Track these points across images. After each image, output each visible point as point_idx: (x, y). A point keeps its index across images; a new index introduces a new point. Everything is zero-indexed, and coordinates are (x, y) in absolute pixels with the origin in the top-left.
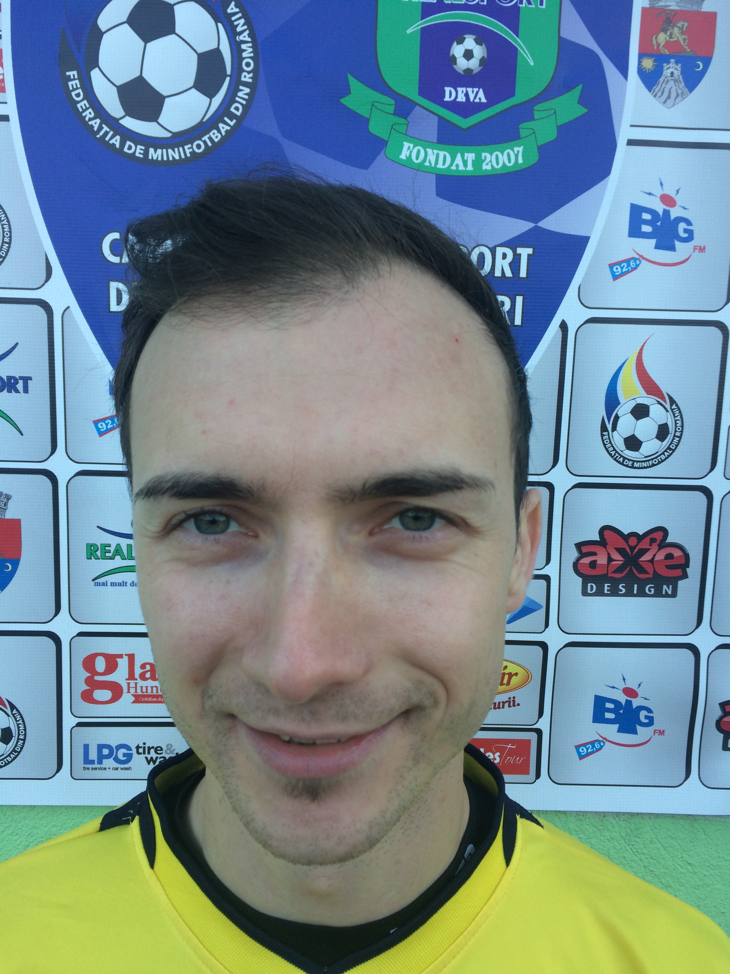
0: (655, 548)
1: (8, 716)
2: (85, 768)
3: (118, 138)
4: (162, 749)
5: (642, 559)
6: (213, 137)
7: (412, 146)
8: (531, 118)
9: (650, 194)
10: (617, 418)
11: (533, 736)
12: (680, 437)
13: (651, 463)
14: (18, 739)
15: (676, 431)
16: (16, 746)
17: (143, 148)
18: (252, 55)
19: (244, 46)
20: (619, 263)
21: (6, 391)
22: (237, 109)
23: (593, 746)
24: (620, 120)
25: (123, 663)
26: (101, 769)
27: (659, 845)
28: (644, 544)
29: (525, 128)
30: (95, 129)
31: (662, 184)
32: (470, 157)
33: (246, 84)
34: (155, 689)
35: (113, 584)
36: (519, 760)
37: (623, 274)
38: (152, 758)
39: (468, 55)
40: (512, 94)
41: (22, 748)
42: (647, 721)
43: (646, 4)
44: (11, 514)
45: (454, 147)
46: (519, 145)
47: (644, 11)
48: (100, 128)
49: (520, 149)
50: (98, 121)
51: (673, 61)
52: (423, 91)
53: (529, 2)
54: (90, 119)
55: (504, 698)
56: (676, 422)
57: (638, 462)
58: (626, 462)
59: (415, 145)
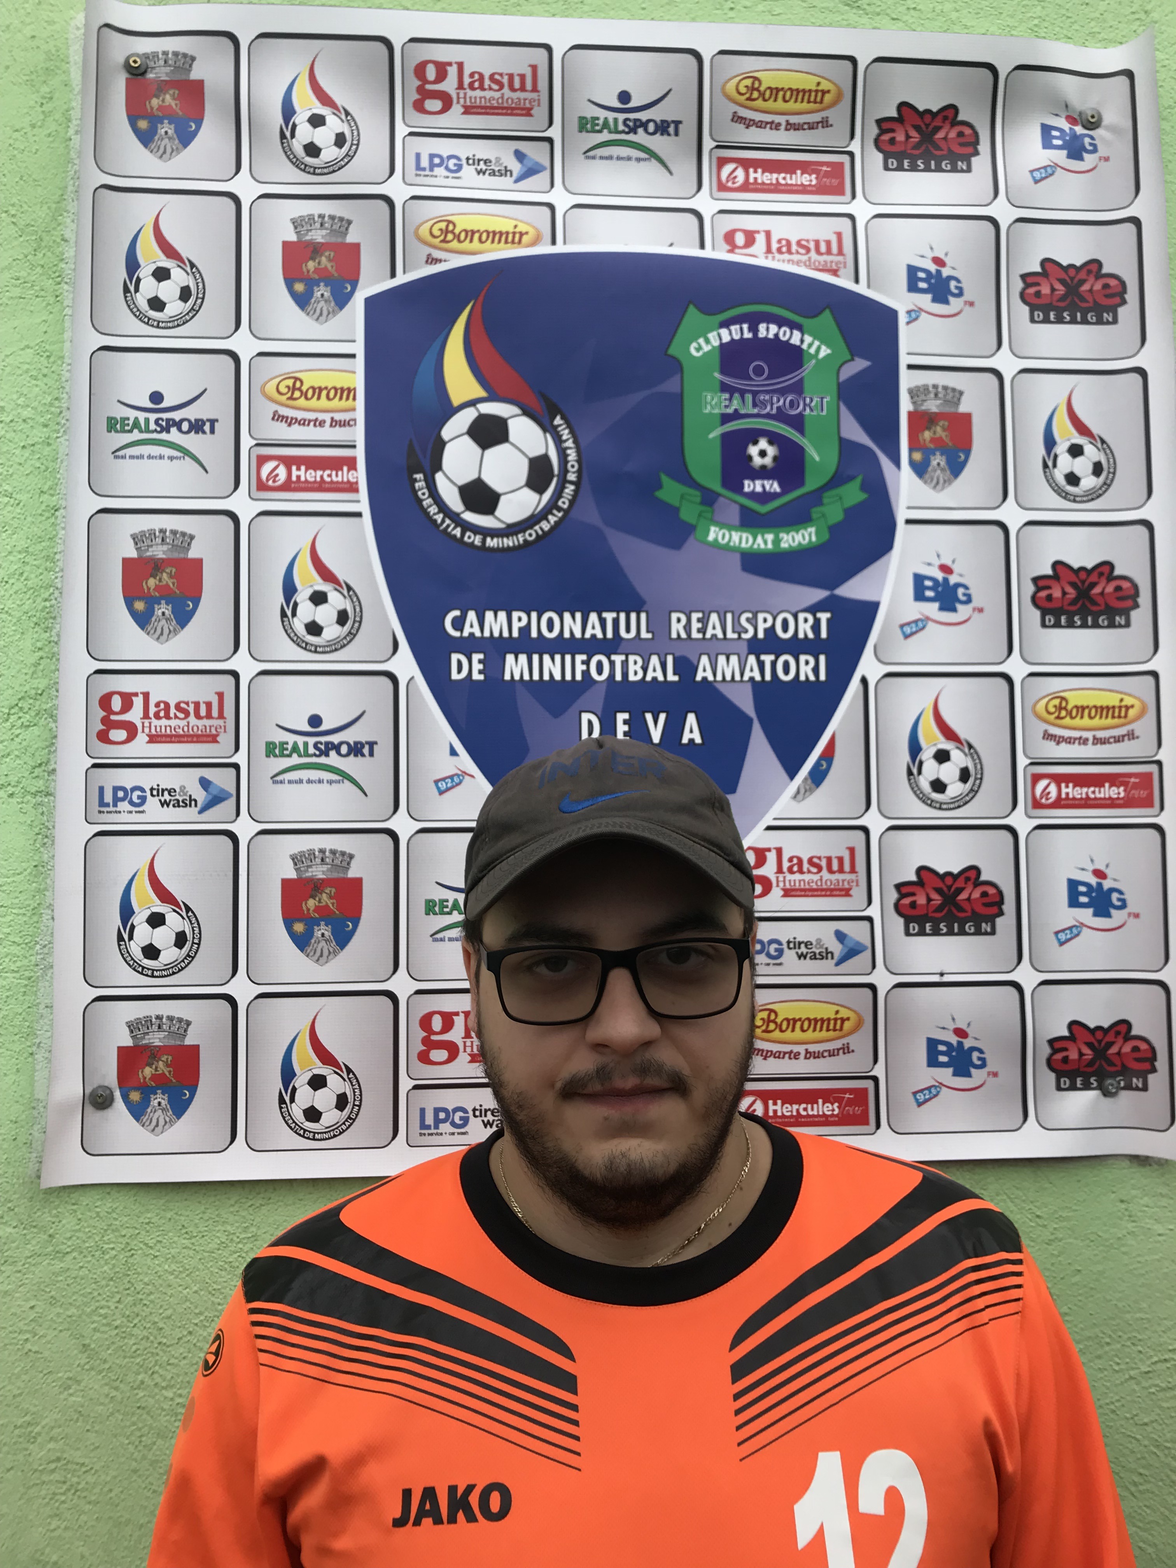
0: (970, 886)
1: (344, 1080)
2: (421, 1134)
3: (459, 529)
5: (960, 897)
6: (544, 527)
7: (717, 529)
8: (819, 503)
9: (929, 564)
10: (921, 763)
11: (870, 1084)
12: (981, 779)
13: (956, 804)
14: (354, 1105)
15: (976, 774)
16: (351, 1112)
17: (481, 537)
18: (576, 458)
19: (569, 452)
20: (908, 624)
21: (352, 755)
22: (564, 503)
23: (930, 1092)
24: (898, 503)
25: (459, 1021)
27: (1005, 1197)
28: (960, 883)
29: (815, 512)
30: (439, 521)
32: (770, 537)
33: (571, 483)
35: (449, 941)
36: (858, 1110)
37: (912, 634)
38: (488, 1121)
39: (763, 454)
40: (801, 483)
41: (357, 1115)
42: (979, 1063)
43: (911, 408)
44: (353, 873)
45: (755, 530)
46: (812, 526)
47: (910, 414)
48: (443, 521)
49: (812, 530)
50: (441, 515)
51: (938, 453)
52: (725, 484)
53: (811, 410)
54: (435, 514)
55: (838, 1044)
56: (975, 764)
57: (945, 803)
58: (934, 804)
59: (721, 529)
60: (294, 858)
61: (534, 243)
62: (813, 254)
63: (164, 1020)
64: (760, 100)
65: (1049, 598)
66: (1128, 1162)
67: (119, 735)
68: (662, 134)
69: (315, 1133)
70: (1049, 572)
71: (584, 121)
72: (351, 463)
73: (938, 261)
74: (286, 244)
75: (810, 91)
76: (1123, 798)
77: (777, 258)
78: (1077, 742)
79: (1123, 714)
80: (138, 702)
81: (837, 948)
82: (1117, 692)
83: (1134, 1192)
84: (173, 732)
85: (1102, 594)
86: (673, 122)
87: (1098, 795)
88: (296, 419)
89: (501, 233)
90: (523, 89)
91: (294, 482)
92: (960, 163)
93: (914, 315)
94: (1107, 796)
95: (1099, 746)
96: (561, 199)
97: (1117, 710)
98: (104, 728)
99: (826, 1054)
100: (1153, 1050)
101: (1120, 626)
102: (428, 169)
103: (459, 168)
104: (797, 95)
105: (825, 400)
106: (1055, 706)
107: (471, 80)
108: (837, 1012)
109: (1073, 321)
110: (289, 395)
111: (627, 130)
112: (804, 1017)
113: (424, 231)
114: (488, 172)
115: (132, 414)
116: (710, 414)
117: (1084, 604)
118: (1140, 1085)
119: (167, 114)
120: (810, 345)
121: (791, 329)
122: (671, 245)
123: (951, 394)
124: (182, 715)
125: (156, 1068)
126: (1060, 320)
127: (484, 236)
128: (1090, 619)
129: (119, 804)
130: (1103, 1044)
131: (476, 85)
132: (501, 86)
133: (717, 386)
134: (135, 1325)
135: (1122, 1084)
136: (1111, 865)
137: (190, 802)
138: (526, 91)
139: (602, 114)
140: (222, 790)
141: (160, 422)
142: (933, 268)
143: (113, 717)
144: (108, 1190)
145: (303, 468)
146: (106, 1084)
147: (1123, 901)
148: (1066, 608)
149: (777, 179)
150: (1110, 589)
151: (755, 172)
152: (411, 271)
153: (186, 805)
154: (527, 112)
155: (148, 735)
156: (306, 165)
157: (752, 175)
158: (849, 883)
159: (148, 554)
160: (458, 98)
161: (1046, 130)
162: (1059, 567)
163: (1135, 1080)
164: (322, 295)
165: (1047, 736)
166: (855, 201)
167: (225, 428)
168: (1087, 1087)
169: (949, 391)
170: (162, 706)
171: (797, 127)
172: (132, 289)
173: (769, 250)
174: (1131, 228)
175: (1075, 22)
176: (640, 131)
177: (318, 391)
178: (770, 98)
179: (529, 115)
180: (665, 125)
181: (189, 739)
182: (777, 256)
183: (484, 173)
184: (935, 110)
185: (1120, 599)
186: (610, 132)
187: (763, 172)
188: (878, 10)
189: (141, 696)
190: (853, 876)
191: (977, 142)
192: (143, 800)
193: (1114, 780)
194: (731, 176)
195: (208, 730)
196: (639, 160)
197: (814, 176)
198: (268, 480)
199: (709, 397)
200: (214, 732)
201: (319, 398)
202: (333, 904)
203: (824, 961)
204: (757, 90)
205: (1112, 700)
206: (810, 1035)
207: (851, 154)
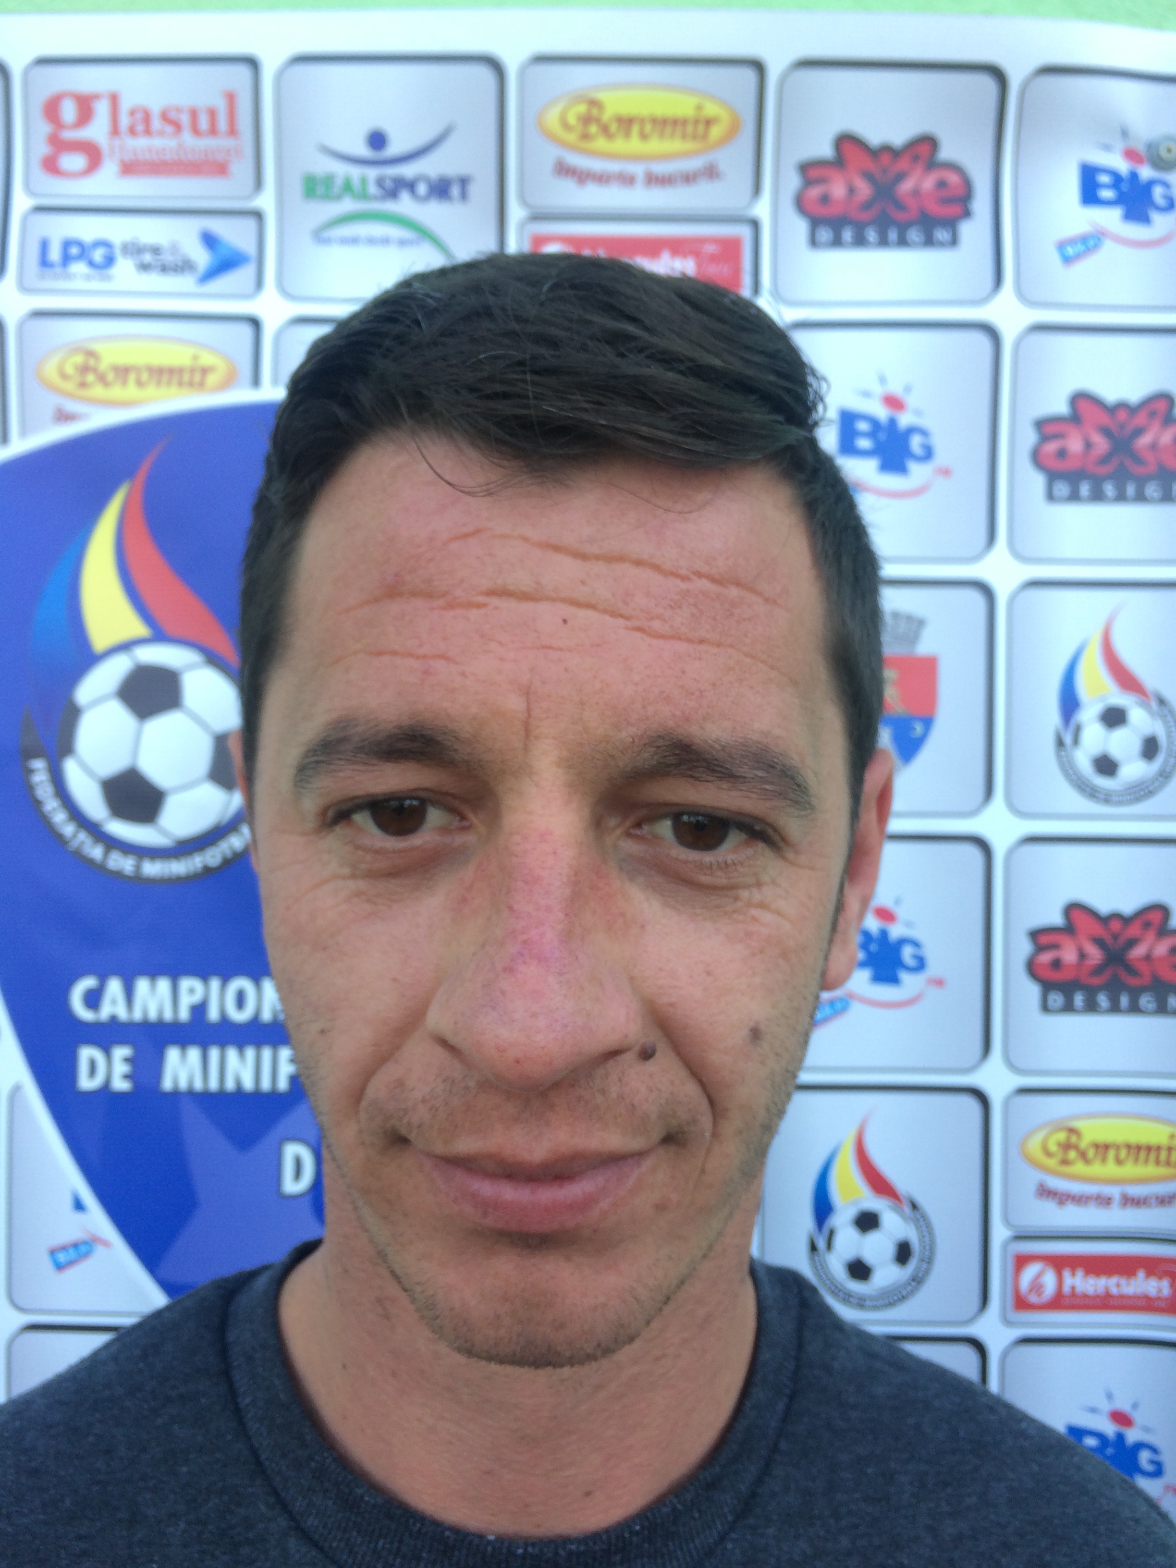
3: (99, 848)
6: (233, 844)
10: (832, 1232)
12: (930, 1261)
13: (889, 1299)
15: (922, 1253)
17: (134, 860)
30: (69, 835)
48: (75, 836)
50: (72, 827)
54: (62, 825)
56: (921, 1238)
57: (868, 1298)
58: (850, 1298)
61: (221, 388)
64: (602, 137)
65: (1057, 964)
68: (440, 200)
70: (1058, 920)
71: (312, 181)
73: (893, 402)
75: (685, 119)
76: (1167, 1298)
78: (1092, 1202)
79: (1173, 1160)
82: (1166, 1122)
85: (1148, 957)
86: (458, 178)
87: (1125, 1291)
89: (171, 370)
90: (213, 131)
92: (939, 232)
94: (1140, 1292)
95: (1130, 1208)
96: (269, 311)
97: (1163, 1153)
102: (58, 265)
103: (111, 261)
104: (664, 127)
106: (1059, 1143)
107: (131, 121)
109: (1121, 498)
111: (382, 194)
113: (52, 368)
114: (155, 267)
117: (1115, 973)
123: (905, 626)
126: (1097, 496)
127: (145, 375)
128: (1124, 998)
131: (140, 128)
132: (177, 126)
136: (1141, 1406)
138: (219, 135)
139: (341, 169)
142: (882, 413)
147: (1159, 1464)
148: (1084, 980)
150: (1161, 949)
152: (31, 435)
154: (220, 169)
160: (112, 150)
161: (1088, 173)
162: (1075, 913)
165: (1045, 1192)
169: (901, 620)
171: (663, 181)
176: (405, 196)
178: (618, 133)
179: (223, 173)
180: (445, 184)
183: (150, 269)
184: (898, 145)
185: (1175, 967)
186: (355, 199)
191: (968, 196)
193: (1152, 1267)
196: (402, 243)
197: (690, 262)
204: (597, 120)
205: (1160, 1135)
207: (755, 224)
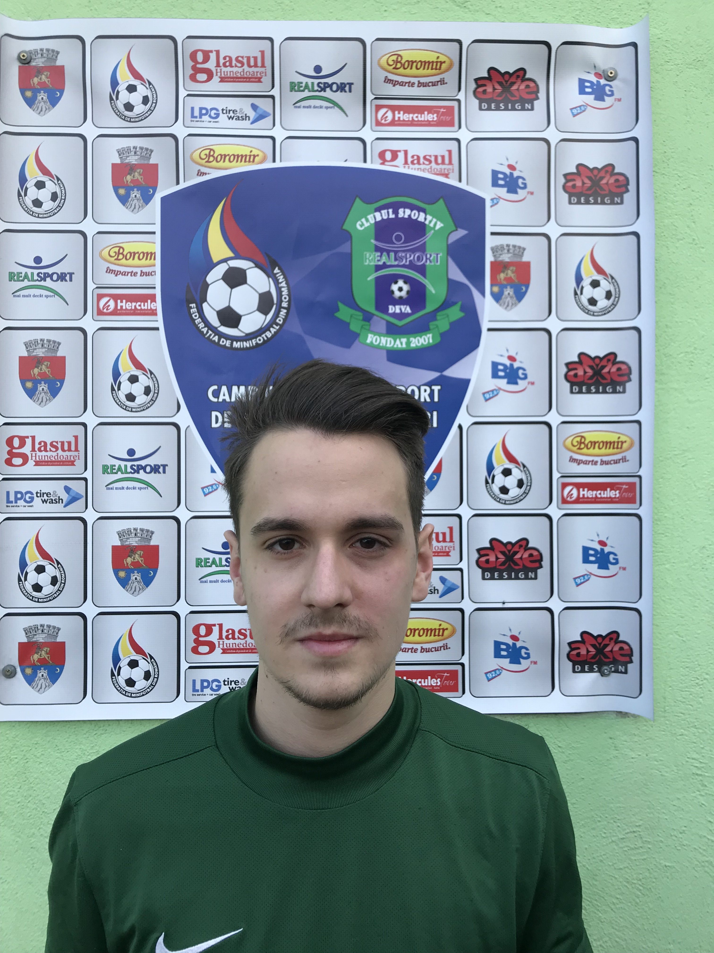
0: (522, 551)
1: (149, 663)
2: (193, 695)
3: (217, 337)
4: (238, 682)
5: (516, 557)
6: (268, 335)
7: (373, 336)
9: (501, 356)
10: (494, 476)
11: (459, 668)
12: (530, 486)
13: (515, 501)
14: (154, 677)
15: (527, 483)
16: (153, 681)
17: (230, 341)
18: (287, 293)
19: (283, 289)
20: (488, 392)
21: (153, 473)
22: (280, 320)
23: (496, 673)
24: (483, 318)
25: (216, 630)
26: (202, 695)
28: (516, 549)
29: (432, 325)
30: (205, 332)
31: (507, 350)
32: (404, 340)
33: (284, 308)
34: (234, 645)
35: (211, 582)
36: (452, 683)
37: (490, 398)
38: (232, 687)
39: (400, 289)
40: (424, 307)
41: (156, 683)
42: (526, 656)
43: (493, 259)
44: (153, 542)
45: (395, 336)
46: (430, 333)
47: (492, 263)
48: (207, 332)
49: (430, 336)
50: (206, 329)
51: (509, 287)
52: (378, 308)
53: (430, 262)
54: (202, 328)
55: (440, 644)
56: (527, 477)
57: (508, 501)
58: (501, 501)
59: (374, 335)
60: (119, 533)
61: (261, 162)
62: (433, 164)
63: (45, 627)
64: (402, 68)
65: (576, 375)
66: (615, 715)
67: (17, 461)
68: (341, 92)
69: (132, 693)
70: (576, 359)
71: (293, 85)
72: (153, 298)
73: (511, 167)
74: (114, 165)
75: (433, 62)
76: (618, 498)
77: (410, 168)
78: (591, 463)
79: (619, 446)
80: (29, 441)
81: (441, 587)
82: (617, 433)
83: (618, 733)
84: (49, 460)
85: (609, 372)
86: (348, 83)
87: (603, 496)
88: (120, 272)
89: (242, 156)
90: (256, 65)
91: (119, 310)
92: (527, 105)
93: (495, 201)
94: (608, 496)
95: (604, 465)
96: (279, 134)
97: (616, 444)
98: (9, 457)
99: (433, 650)
100: (631, 650)
101: (619, 392)
102: (198, 117)
103: (218, 115)
104: (425, 65)
105: (439, 255)
106: (577, 442)
107: (224, 61)
108: (440, 625)
109: (596, 203)
110: (116, 257)
111: (319, 89)
112: (420, 628)
113: (196, 155)
114: (235, 118)
115: (24, 270)
116: (369, 265)
117: (597, 378)
118: (623, 670)
119: (43, 87)
120: (430, 222)
121: (419, 212)
122: (346, 161)
123: (518, 250)
124: (54, 449)
125: (41, 655)
126: (587, 202)
127: (232, 158)
128: (601, 388)
129: (18, 501)
130: (602, 645)
131: (228, 64)
132: (243, 64)
133: (373, 248)
134: (29, 801)
135: (613, 669)
136: (609, 538)
137: (59, 500)
138: (258, 67)
139: (304, 80)
140: (77, 494)
141: (40, 275)
142: (508, 171)
143: (14, 451)
144: (14, 724)
145: (124, 301)
146: (12, 664)
147: (617, 560)
148: (586, 381)
149: (412, 117)
150: (614, 369)
151: (399, 113)
152: (188, 181)
153: (57, 502)
154: (259, 80)
155: (34, 461)
156: (125, 117)
157: (397, 115)
158: (449, 548)
159: (34, 354)
160: (217, 73)
161: (582, 82)
162: (582, 356)
163: (620, 667)
164: (136, 196)
165: (572, 460)
166: (460, 130)
167: (78, 277)
168: (591, 670)
169: (517, 248)
170: (43, 444)
171: (425, 85)
172: (23, 194)
173: (406, 163)
174: (633, 144)
175: (603, 12)
176: (328, 90)
177: (133, 254)
178: (408, 67)
179: (260, 82)
180: (343, 86)
181: (58, 464)
182: (411, 166)
183: (233, 119)
184: (511, 72)
185: (620, 375)
186: (309, 91)
187: (404, 114)
188: (477, 8)
189: (30, 438)
190: (451, 544)
191: (538, 91)
192: (32, 499)
193: (612, 486)
194: (384, 116)
195: (69, 458)
196: (327, 108)
197: (435, 115)
198: (103, 309)
199: (368, 255)
200: (72, 459)
201: (133, 259)
202: (142, 560)
203: (433, 594)
204: (400, 62)
205: (613, 438)
206: (424, 638)
207: (459, 101)
